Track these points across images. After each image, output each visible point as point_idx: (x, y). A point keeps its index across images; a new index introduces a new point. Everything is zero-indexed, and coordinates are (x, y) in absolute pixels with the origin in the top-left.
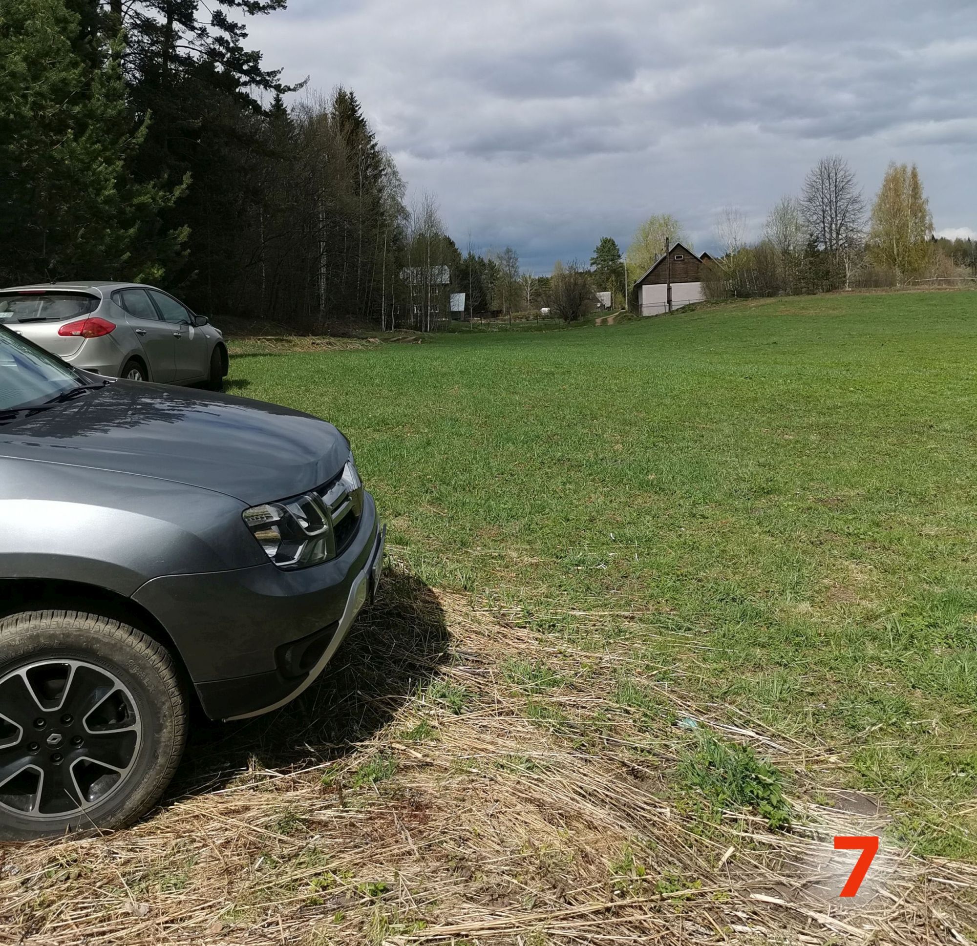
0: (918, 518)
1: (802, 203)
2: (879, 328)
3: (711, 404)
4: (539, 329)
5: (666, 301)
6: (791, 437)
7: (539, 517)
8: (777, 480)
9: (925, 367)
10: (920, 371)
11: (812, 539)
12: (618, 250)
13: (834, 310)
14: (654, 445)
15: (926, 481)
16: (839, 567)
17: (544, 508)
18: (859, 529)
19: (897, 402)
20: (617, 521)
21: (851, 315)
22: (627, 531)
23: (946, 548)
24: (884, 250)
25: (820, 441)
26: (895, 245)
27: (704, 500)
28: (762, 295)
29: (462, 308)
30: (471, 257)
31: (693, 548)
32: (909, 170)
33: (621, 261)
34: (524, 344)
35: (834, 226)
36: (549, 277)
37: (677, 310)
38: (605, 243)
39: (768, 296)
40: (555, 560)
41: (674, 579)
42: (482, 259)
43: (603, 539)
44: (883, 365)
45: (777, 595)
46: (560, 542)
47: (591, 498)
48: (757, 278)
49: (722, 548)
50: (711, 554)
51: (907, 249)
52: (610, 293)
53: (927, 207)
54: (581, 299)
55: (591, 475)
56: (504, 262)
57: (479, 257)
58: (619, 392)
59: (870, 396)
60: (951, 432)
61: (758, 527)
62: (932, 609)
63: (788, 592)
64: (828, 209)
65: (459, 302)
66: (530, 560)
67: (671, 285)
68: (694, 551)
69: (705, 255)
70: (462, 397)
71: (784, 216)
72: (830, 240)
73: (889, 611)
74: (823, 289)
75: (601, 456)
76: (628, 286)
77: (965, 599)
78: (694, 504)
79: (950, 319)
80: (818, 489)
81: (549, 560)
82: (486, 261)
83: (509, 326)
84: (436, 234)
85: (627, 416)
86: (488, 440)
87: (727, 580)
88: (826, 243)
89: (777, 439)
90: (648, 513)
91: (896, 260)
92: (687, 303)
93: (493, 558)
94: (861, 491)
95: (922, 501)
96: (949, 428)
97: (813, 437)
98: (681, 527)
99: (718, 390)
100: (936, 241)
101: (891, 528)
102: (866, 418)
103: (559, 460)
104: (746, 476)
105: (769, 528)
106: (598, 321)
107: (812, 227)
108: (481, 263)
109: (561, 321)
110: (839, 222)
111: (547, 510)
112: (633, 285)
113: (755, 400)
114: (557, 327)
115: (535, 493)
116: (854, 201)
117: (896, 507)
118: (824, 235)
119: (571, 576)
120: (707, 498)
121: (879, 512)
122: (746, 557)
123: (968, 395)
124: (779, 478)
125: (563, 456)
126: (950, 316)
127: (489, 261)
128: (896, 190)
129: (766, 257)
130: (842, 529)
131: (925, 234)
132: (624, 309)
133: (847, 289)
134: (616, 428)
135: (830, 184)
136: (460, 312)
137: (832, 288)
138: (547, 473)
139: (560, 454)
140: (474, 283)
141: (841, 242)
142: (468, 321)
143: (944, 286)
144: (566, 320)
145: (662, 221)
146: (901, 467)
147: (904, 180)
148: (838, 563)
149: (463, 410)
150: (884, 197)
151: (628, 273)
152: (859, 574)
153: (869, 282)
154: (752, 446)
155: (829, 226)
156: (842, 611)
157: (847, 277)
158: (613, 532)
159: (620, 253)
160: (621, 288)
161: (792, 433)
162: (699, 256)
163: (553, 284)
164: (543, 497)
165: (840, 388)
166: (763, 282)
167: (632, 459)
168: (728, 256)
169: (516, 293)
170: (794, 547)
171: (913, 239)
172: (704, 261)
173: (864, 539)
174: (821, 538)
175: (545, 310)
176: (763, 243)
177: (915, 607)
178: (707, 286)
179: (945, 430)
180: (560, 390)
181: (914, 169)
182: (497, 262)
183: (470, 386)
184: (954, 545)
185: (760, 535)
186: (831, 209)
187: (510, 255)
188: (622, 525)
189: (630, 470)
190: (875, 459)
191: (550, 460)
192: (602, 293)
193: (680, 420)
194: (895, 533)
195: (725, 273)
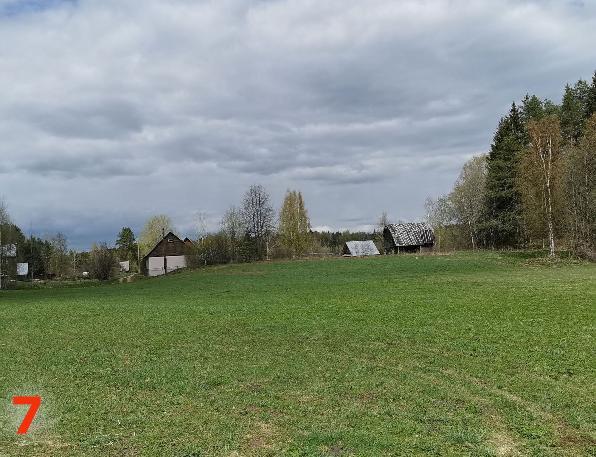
0: (299, 392)
1: (242, 210)
2: (284, 281)
3: (188, 331)
4: (82, 286)
5: (163, 267)
6: (233, 349)
7: (70, 415)
8: (223, 377)
9: (307, 304)
10: (304, 306)
11: (241, 411)
12: (133, 235)
13: (260, 271)
14: (151, 360)
15: (304, 370)
16: (256, 426)
17: (73, 408)
18: (268, 402)
19: (291, 325)
20: (123, 412)
21: (270, 274)
22: (129, 418)
23: (312, 408)
24: (286, 237)
25: (249, 350)
26: (292, 235)
27: (179, 393)
28: (221, 263)
29: (26, 273)
30: (33, 239)
31: (171, 425)
32: (297, 194)
33: (135, 242)
34: (70, 296)
35: (259, 224)
36: (89, 252)
37: (170, 273)
38: (125, 231)
39: (224, 264)
40: (79, 443)
41: (157, 446)
42: (41, 240)
43: (113, 425)
44: (285, 303)
45: (219, 448)
46: (83, 430)
47: (107, 398)
48: (218, 253)
49: (189, 423)
50: (181, 427)
51: (298, 237)
52: (128, 262)
53: (307, 215)
54: (110, 266)
55: (108, 382)
56: (57, 242)
57: (38, 239)
58: (130, 326)
59: (278, 322)
60: (318, 341)
61: (211, 407)
62: (303, 446)
63: (226, 445)
64: (256, 214)
65: (23, 269)
66: (61, 445)
67: (166, 257)
68: (171, 426)
69: (187, 239)
70: (20, 335)
71: (231, 217)
72: (258, 231)
73: (281, 450)
74: (254, 259)
75: (115, 370)
76: (140, 257)
77: (320, 437)
78: (174, 395)
79: (320, 276)
80: (246, 380)
81: (74, 443)
82: (44, 241)
83: (60, 284)
84: (6, 224)
85: (135, 342)
86: (37, 364)
87: (191, 442)
88: (255, 233)
89: (225, 351)
90: (144, 404)
91: (292, 243)
92: (176, 268)
93: (34, 447)
94: (270, 379)
95: (302, 382)
96: (316, 338)
97: (245, 348)
98: (164, 412)
99: (192, 322)
100: (312, 233)
101: (285, 399)
102: (275, 335)
103: (87, 374)
104: (205, 375)
105: (217, 407)
106: (121, 280)
107: (247, 224)
108: (40, 242)
109: (97, 280)
110: (262, 221)
111: (76, 410)
112: (142, 257)
113: (214, 327)
114: (94, 284)
115: (69, 398)
116: (270, 210)
117: (288, 387)
118: (254, 229)
119: (89, 453)
120: (181, 391)
121: (279, 391)
122: (203, 427)
123: (327, 318)
124: (224, 375)
125: (90, 371)
126: (320, 274)
127: (46, 241)
128: (291, 205)
129: (222, 241)
130: (258, 403)
131: (307, 229)
132: (137, 272)
133: (268, 259)
134: (127, 350)
135: (256, 200)
136: (24, 275)
137: (260, 259)
138: (78, 384)
139: (88, 370)
140: (35, 256)
141: (263, 233)
142: (31, 282)
143: (317, 258)
144: (99, 280)
145: (160, 219)
146: (291, 363)
147: (295, 199)
148: (255, 424)
149: (20, 344)
150: (285, 208)
151: (140, 249)
152: (266, 429)
153: (279, 255)
154: (210, 356)
155: (256, 223)
156: (256, 453)
157: (268, 252)
158: (120, 420)
159: (135, 237)
160: (135, 259)
161: (234, 347)
162: (183, 240)
163: (91, 256)
164: (74, 400)
165: (262, 318)
166: (221, 255)
167: (136, 369)
168: (200, 239)
169: (65, 263)
170: (231, 417)
171: (300, 232)
172: (186, 243)
173: (270, 408)
174: (246, 410)
175: (86, 273)
176: (221, 232)
177: (295, 445)
178: (188, 258)
179: (315, 340)
180: (91, 327)
181: (300, 193)
182: (51, 242)
183: (26, 328)
184: (316, 406)
185: (212, 412)
186: (257, 214)
187: (60, 237)
188: (126, 414)
189: (134, 377)
190: (278, 359)
191: (81, 374)
192: (123, 262)
193: (168, 342)
194: (287, 403)
195: (199, 250)
